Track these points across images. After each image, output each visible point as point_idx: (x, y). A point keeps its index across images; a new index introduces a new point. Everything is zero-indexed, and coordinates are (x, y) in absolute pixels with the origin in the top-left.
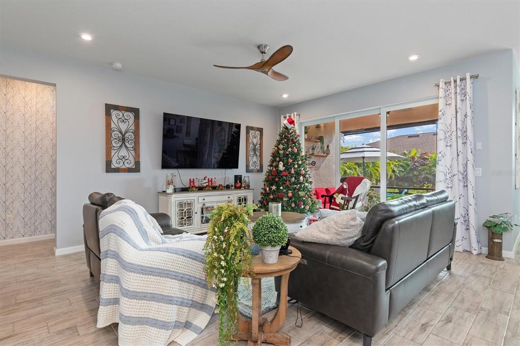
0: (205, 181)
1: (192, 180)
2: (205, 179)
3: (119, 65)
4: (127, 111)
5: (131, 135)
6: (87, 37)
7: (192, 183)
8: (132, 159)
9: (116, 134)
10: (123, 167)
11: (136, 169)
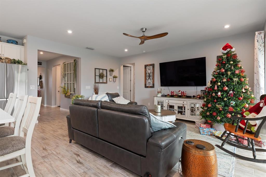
0: (179, 93)
1: (172, 92)
2: (179, 92)
3: (144, 52)
4: (150, 66)
5: (151, 74)
6: (126, 50)
7: (172, 93)
8: (152, 83)
9: (148, 74)
10: (149, 86)
11: (153, 87)
